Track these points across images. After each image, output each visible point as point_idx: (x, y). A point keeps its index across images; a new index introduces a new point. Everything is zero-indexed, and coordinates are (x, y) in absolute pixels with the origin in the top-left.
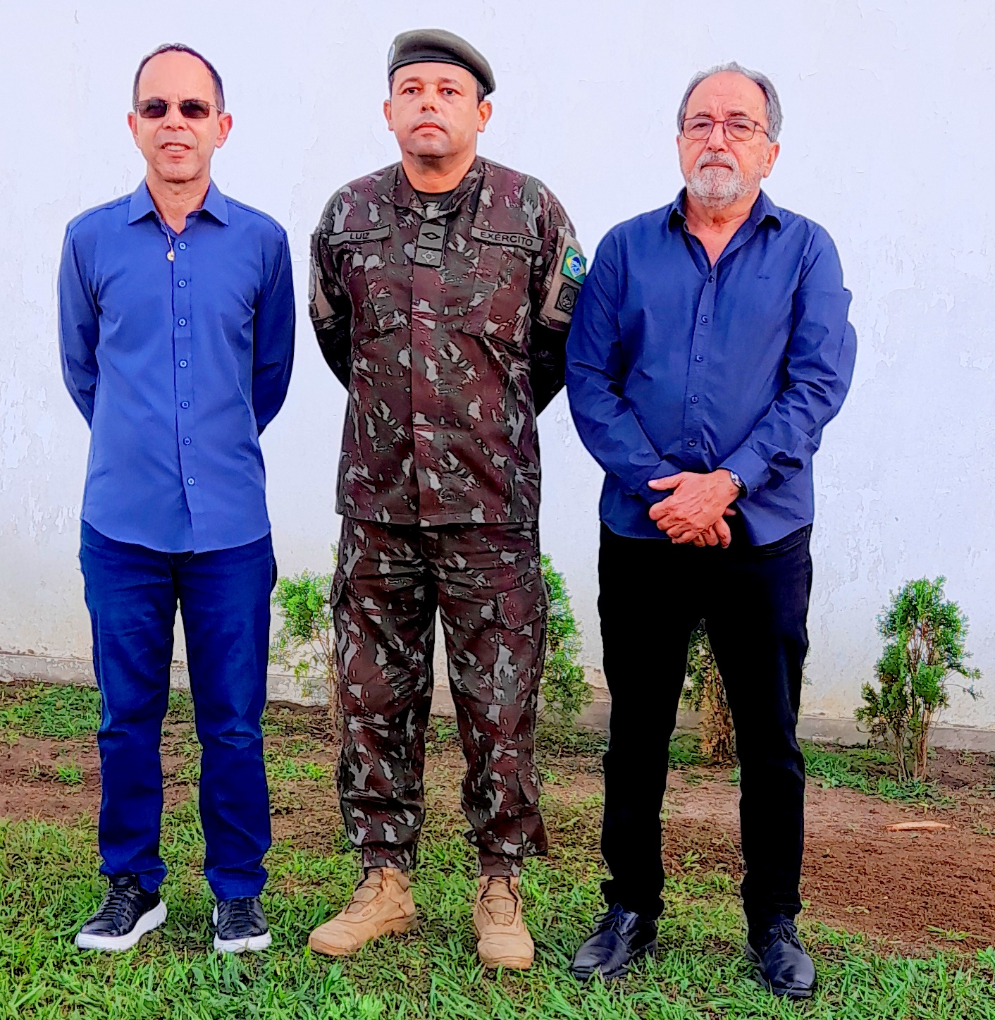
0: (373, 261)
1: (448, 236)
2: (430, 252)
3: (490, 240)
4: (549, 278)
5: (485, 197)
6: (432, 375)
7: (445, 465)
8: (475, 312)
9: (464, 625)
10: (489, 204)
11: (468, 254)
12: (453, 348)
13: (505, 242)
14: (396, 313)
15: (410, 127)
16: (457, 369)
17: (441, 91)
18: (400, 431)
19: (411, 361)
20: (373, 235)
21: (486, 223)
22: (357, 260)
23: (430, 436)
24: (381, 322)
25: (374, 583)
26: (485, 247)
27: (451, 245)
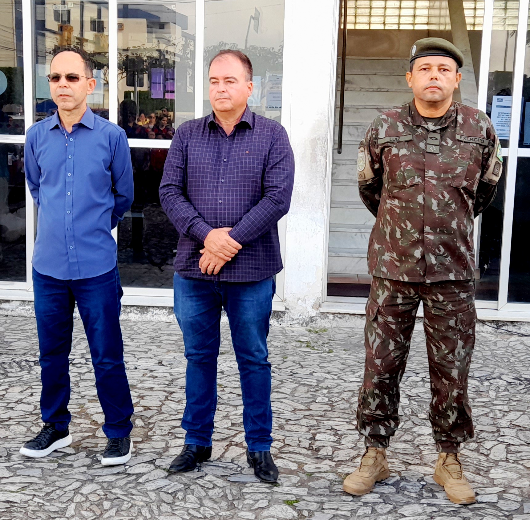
0: (403, 151)
1: (442, 139)
2: (433, 146)
3: (464, 140)
4: (490, 159)
5: (460, 119)
6: (435, 207)
7: (438, 252)
8: (457, 176)
9: (440, 328)
10: (462, 122)
11: (454, 147)
12: (446, 194)
13: (472, 141)
14: (416, 177)
15: (424, 87)
16: (447, 205)
17: (439, 69)
18: (416, 235)
19: (424, 201)
20: (402, 139)
21: (462, 132)
22: (394, 151)
23: (431, 237)
24: (408, 182)
25: (393, 308)
26: (462, 144)
27: (443, 143)
